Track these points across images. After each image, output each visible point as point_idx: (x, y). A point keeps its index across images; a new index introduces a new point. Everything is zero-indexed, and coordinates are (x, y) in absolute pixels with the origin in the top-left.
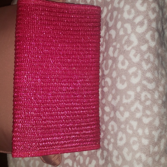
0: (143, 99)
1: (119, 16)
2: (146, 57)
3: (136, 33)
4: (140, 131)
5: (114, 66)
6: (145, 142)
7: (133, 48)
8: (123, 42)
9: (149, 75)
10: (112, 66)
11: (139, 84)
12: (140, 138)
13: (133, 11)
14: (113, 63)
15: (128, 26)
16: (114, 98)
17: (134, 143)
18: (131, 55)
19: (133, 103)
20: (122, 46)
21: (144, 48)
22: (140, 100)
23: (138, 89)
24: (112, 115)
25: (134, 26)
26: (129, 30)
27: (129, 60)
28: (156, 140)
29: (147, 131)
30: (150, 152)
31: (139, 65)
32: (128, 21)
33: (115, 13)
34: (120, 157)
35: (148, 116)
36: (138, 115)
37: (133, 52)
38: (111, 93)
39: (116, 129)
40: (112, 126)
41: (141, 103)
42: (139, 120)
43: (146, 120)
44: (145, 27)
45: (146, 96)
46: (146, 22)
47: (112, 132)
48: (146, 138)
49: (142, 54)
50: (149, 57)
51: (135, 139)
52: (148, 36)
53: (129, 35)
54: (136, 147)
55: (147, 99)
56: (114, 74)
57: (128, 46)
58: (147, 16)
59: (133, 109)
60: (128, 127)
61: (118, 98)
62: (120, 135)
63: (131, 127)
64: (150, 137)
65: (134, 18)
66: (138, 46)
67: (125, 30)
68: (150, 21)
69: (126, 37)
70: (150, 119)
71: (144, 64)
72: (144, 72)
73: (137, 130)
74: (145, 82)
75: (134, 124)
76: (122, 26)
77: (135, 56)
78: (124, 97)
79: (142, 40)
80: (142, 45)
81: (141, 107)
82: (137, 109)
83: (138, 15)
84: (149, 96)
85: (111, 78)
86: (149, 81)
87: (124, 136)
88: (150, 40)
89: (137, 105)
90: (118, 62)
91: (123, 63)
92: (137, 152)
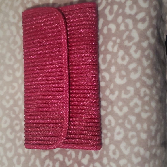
0: (142, 94)
1: (121, 11)
2: (146, 53)
3: (138, 29)
4: (139, 126)
5: (113, 61)
6: (144, 136)
7: (134, 44)
8: (124, 37)
9: (148, 71)
11: (139, 79)
12: (138, 132)
13: (135, 7)
14: (112, 58)
15: (129, 21)
16: (112, 92)
17: (133, 137)
18: (132, 51)
19: (132, 98)
20: (122, 41)
21: (145, 44)
22: (139, 95)
23: (138, 85)
24: (109, 110)
25: (136, 22)
26: (131, 26)
27: (130, 55)
28: (153, 134)
29: (145, 126)
30: (147, 145)
31: (139, 61)
32: (130, 16)
33: (116, 7)
34: (117, 151)
35: (146, 111)
36: (137, 110)
37: (134, 48)
38: (109, 88)
39: (113, 124)
40: (110, 121)
41: (141, 98)
42: (138, 116)
43: (144, 116)
44: (146, 24)
45: (145, 92)
46: (148, 19)
47: (109, 127)
48: (145, 132)
49: (143, 50)
50: (149, 54)
51: (134, 133)
52: (149, 33)
53: (131, 31)
54: (134, 141)
55: (145, 95)
56: (113, 69)
57: (129, 42)
58: (148, 13)
59: (132, 104)
60: (126, 121)
61: (117, 93)
62: (118, 129)
63: (130, 122)
64: (148, 131)
65: (136, 14)
66: (140, 42)
67: (127, 26)
68: (151, 18)
69: (127, 33)
70: (148, 114)
71: (144, 60)
72: (144, 69)
73: (135, 124)
74: (144, 78)
75: (133, 119)
76: (123, 21)
77: (136, 52)
78: (123, 92)
79: (143, 35)
80: (144, 41)
81: (139, 103)
82: (136, 105)
83: (140, 11)
84: (148, 92)
85: (110, 73)
86: (149, 77)
87: (122, 131)
88: (151, 37)
89: (136, 100)
90: (117, 57)
91: (123, 59)
92: (135, 146)
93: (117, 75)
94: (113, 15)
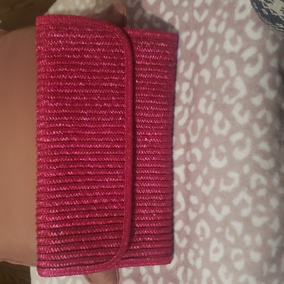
0: (253, 185)
1: (217, 47)
2: (260, 115)
3: (244, 76)
4: (247, 239)
5: (207, 130)
6: (256, 257)
7: (239, 100)
8: (223, 90)
9: (264, 146)
10: (203, 130)
11: (248, 160)
12: (246, 249)
13: (240, 39)
14: (205, 125)
15: (231, 64)
16: (206, 182)
17: (238, 258)
18: (236, 112)
19: (236, 191)
20: (220, 96)
21: (257, 101)
22: (249, 187)
23: (246, 169)
24: (202, 210)
25: (240, 64)
26: (233, 71)
27: (232, 120)
28: (273, 253)
29: (259, 240)
30: (262, 272)
31: (247, 129)
32: (231, 55)
33: (210, 42)
34: (213, 279)
35: (261, 215)
36: (245, 212)
37: (238, 108)
38: (201, 173)
39: (208, 234)
40: (202, 229)
41: (251, 192)
42: (247, 221)
43: (258, 222)
44: (259, 67)
45: (258, 180)
46: (261, 58)
47: (201, 239)
48: (258, 250)
49: (254, 110)
50: (264, 117)
51: (240, 251)
52: (264, 82)
53: (233, 79)
54: (239, 265)
55: (259, 186)
56: (207, 143)
57: (231, 97)
58: (262, 48)
59: (236, 201)
60: (227, 231)
61: (213, 182)
62: (215, 243)
63: (233, 232)
64: (265, 249)
65: (242, 50)
66: (248, 97)
67: (227, 71)
68: (268, 57)
69: (227, 83)
70: (265, 219)
71: (256, 127)
72: (256, 142)
73: (242, 236)
74: (257, 158)
75: (238, 226)
76: (221, 64)
77: (242, 113)
78: (222, 180)
79: (253, 86)
80: (255, 96)
81: (249, 200)
82: (244, 203)
83: (249, 46)
84: (264, 181)
85: (201, 148)
86: (265, 156)
87: (221, 246)
88: (267, 88)
89: (243, 195)
90: (213, 122)
91: (222, 125)
92: (241, 273)
93: (213, 153)
94: (207, 55)
